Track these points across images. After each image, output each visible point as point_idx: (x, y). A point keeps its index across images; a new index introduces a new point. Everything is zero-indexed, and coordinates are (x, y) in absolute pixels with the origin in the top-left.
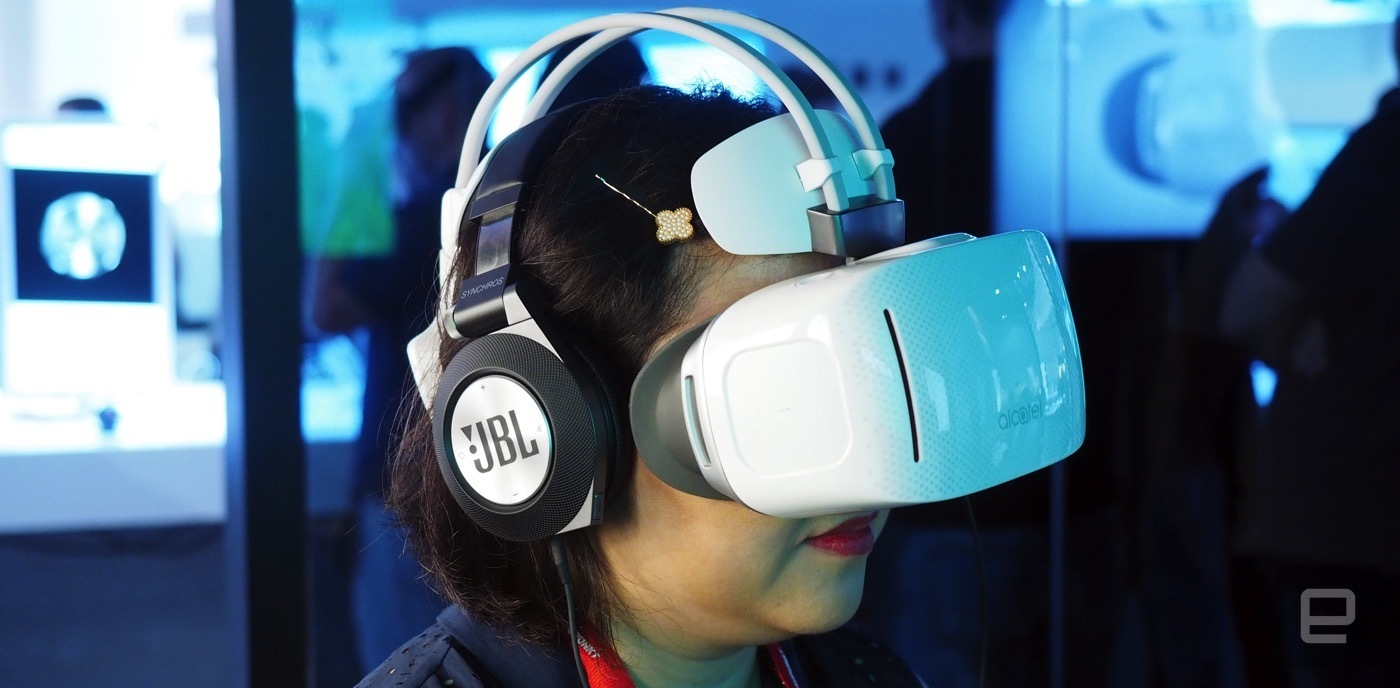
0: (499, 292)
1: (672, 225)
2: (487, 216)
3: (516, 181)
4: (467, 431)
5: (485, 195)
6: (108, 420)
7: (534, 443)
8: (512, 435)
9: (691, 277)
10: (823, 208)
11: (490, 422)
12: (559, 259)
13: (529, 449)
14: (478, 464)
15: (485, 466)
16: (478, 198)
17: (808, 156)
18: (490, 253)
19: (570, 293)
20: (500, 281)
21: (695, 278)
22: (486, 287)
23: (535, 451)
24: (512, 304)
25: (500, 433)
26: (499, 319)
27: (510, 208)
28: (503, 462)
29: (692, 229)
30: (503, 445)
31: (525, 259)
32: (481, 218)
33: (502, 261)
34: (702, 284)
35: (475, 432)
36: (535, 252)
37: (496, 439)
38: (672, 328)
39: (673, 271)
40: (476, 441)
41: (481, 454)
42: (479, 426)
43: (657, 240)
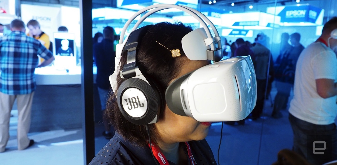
0: (134, 68)
1: (176, 53)
2: (129, 50)
3: (136, 42)
4: (126, 100)
5: (128, 45)
6: (68, 71)
7: (143, 104)
8: (137, 101)
9: (180, 66)
10: (210, 50)
11: (132, 98)
12: (149, 61)
13: (142, 105)
14: (128, 107)
15: (130, 108)
16: (127, 46)
17: (207, 38)
18: (131, 58)
19: (151, 69)
20: (134, 65)
21: (181, 66)
22: (130, 67)
23: (143, 106)
24: (138, 71)
25: (134, 101)
26: (134, 74)
27: (135, 48)
28: (135, 108)
29: (180, 54)
30: (135, 104)
31: (140, 60)
32: (128, 50)
33: (134, 61)
34: (182, 67)
35: (128, 100)
36: (142, 59)
37: (133, 103)
38: (175, 77)
39: (175, 64)
40: (128, 102)
41: (129, 105)
42: (129, 99)
43: (172, 56)
